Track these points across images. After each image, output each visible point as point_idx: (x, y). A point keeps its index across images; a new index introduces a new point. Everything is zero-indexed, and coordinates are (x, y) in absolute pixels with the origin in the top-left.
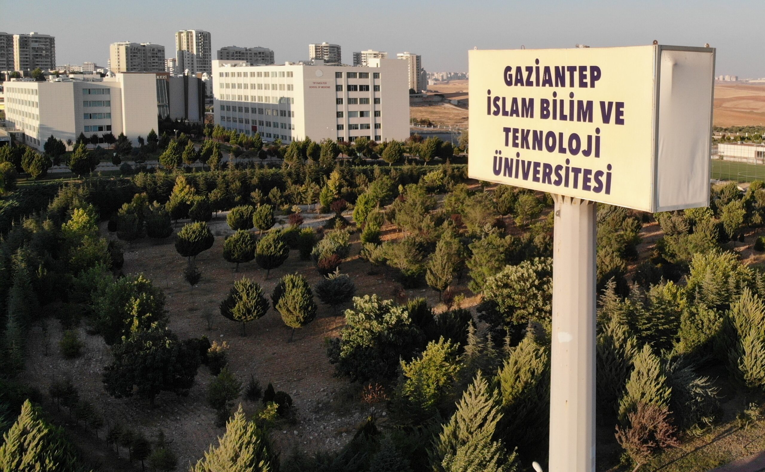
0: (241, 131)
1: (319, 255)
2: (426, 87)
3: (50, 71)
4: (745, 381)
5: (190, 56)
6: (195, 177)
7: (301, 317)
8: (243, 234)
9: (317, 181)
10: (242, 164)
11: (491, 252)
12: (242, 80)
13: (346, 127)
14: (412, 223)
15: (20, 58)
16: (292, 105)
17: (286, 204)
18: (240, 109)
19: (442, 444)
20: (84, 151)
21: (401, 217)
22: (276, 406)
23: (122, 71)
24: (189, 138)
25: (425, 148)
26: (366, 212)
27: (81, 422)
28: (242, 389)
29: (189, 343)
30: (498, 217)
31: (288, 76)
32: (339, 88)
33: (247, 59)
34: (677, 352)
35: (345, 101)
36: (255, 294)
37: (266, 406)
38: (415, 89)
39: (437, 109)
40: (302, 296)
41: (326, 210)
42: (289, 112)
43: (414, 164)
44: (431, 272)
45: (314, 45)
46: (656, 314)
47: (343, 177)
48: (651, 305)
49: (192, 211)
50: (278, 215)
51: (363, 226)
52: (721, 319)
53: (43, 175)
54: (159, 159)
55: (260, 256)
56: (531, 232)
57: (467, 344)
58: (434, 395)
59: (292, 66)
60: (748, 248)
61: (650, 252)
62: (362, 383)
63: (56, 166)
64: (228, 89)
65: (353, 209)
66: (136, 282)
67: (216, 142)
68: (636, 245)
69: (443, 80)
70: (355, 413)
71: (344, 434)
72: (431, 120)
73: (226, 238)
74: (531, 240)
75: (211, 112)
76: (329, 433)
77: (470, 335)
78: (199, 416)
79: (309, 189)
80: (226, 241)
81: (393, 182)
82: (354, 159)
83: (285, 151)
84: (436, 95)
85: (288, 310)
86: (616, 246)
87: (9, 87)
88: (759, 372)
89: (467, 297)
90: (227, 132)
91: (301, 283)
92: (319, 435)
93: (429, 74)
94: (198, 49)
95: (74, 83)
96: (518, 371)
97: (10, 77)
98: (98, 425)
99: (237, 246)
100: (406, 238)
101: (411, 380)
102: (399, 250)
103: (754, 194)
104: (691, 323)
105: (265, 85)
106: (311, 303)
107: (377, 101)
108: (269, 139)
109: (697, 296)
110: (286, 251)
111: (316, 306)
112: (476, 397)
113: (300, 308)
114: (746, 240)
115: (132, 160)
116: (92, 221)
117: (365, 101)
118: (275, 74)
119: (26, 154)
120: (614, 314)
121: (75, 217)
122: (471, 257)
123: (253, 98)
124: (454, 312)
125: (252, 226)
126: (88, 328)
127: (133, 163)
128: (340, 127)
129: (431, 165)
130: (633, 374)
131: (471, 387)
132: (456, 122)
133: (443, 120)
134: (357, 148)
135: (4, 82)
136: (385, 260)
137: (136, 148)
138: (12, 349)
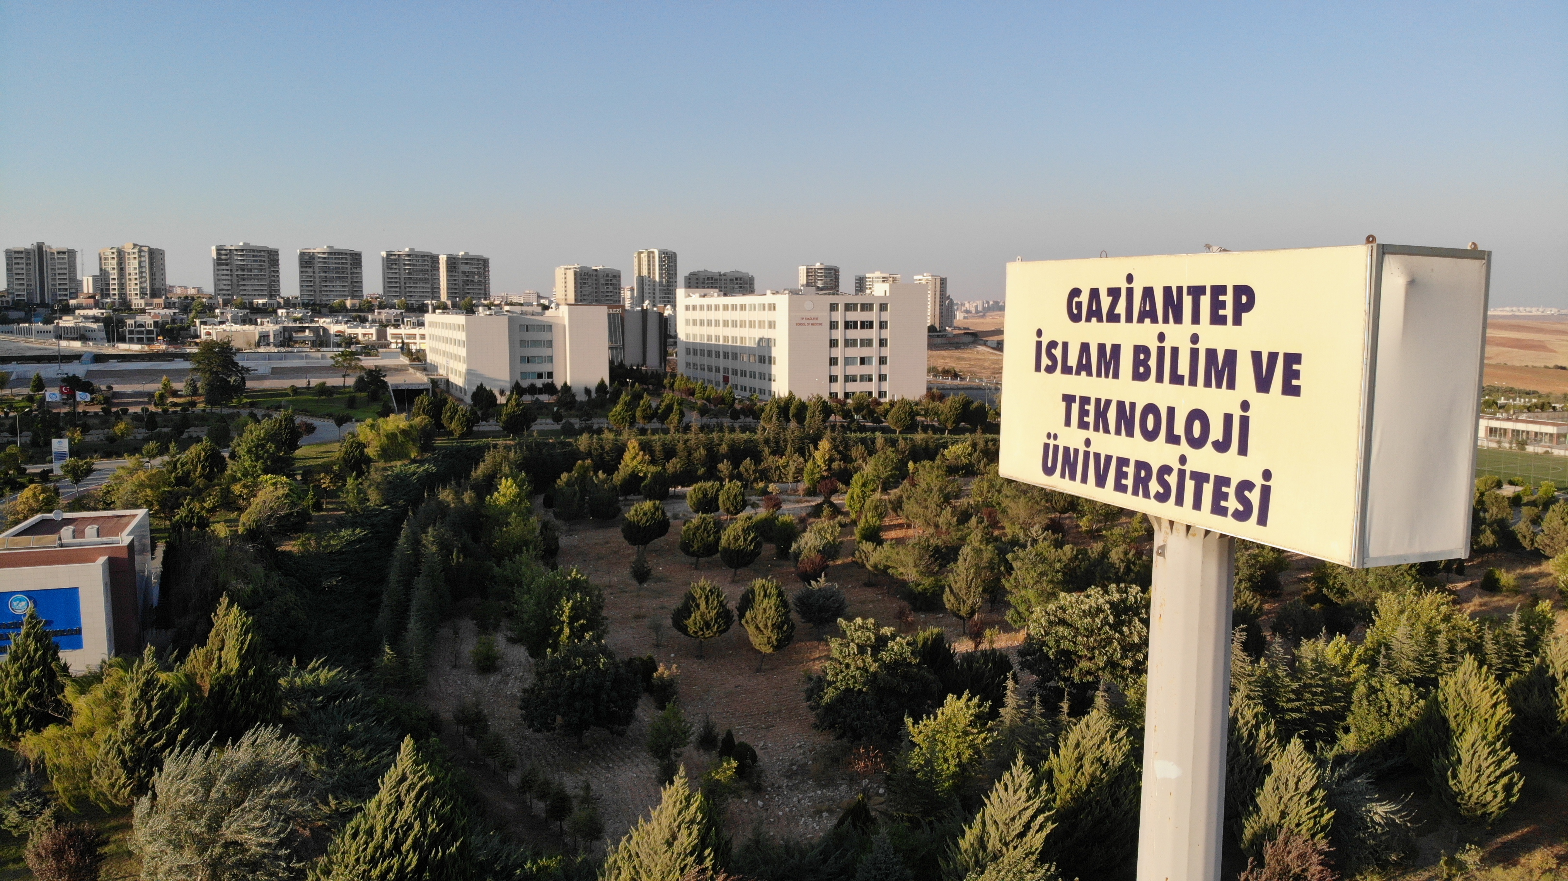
0: (710, 381)
1: (800, 553)
2: (952, 322)
3: (483, 301)
4: (1459, 805)
5: (652, 284)
6: (650, 441)
7: (774, 638)
8: (705, 519)
9: (801, 451)
10: (708, 426)
11: (1041, 568)
12: (712, 315)
13: (841, 379)
14: (925, 516)
15: (448, 284)
16: (773, 349)
17: (762, 481)
18: (710, 354)
19: (961, 854)
20: (518, 405)
21: (910, 507)
22: (734, 764)
23: (569, 302)
24: (645, 390)
25: (946, 410)
26: (864, 497)
27: (489, 761)
28: (693, 734)
29: (630, 663)
30: (1053, 516)
31: (770, 309)
32: (833, 325)
33: (720, 287)
34: (1342, 748)
35: (841, 343)
36: (716, 602)
37: (721, 762)
38: (937, 326)
39: (967, 354)
40: (776, 610)
41: (811, 492)
42: (770, 357)
43: (930, 432)
44: (951, 590)
45: (805, 268)
46: (1311, 685)
47: (835, 447)
48: (1303, 672)
49: (645, 486)
50: (752, 495)
51: (859, 517)
52: (1422, 703)
53: (468, 433)
54: (607, 417)
55: (726, 550)
56: (1106, 542)
57: (1003, 705)
58: (954, 776)
59: (775, 296)
60: (1471, 585)
61: (1301, 586)
62: (852, 742)
63: (484, 423)
64: (694, 327)
65: (846, 493)
66: (569, 578)
67: (678, 396)
68: (1280, 571)
69: (977, 312)
70: (841, 785)
71: (825, 814)
72: (957, 370)
73: (685, 524)
74: (1104, 554)
75: (674, 357)
76: (805, 809)
77: (1008, 692)
78: (637, 766)
79: (791, 463)
80: (684, 528)
81: (900, 457)
82: (850, 423)
83: (762, 410)
84: (965, 334)
85: (757, 627)
86: (1245, 571)
87: (431, 320)
88: (1485, 793)
89: (1004, 633)
90: (692, 383)
91: (774, 592)
92: (791, 811)
93: (957, 304)
94: (661, 275)
95: (510, 318)
96: (1080, 759)
97: (435, 309)
98: (508, 766)
99: (697, 535)
100: (917, 538)
101: (921, 749)
102: (905, 554)
103: (1484, 498)
104: (1370, 705)
105: (741, 321)
106: (787, 620)
107: (883, 343)
108: (744, 394)
109: (1382, 661)
110: (758, 545)
111: (793, 625)
112: (1015, 792)
113: (773, 625)
114: (1466, 572)
115: (577, 416)
116: (524, 494)
117: (867, 343)
118: (753, 307)
119: (448, 406)
120: (1240, 681)
121: (501, 488)
122: (1010, 574)
123: (726, 338)
124: (984, 653)
125: (717, 509)
126: (509, 634)
127: (577, 420)
128: (833, 379)
129: (955, 434)
130: (1269, 781)
131: (1006, 775)
132: (994, 373)
133: (974, 369)
134: (854, 408)
135: (426, 315)
136: (887, 567)
137: (581, 402)
138: (412, 657)
